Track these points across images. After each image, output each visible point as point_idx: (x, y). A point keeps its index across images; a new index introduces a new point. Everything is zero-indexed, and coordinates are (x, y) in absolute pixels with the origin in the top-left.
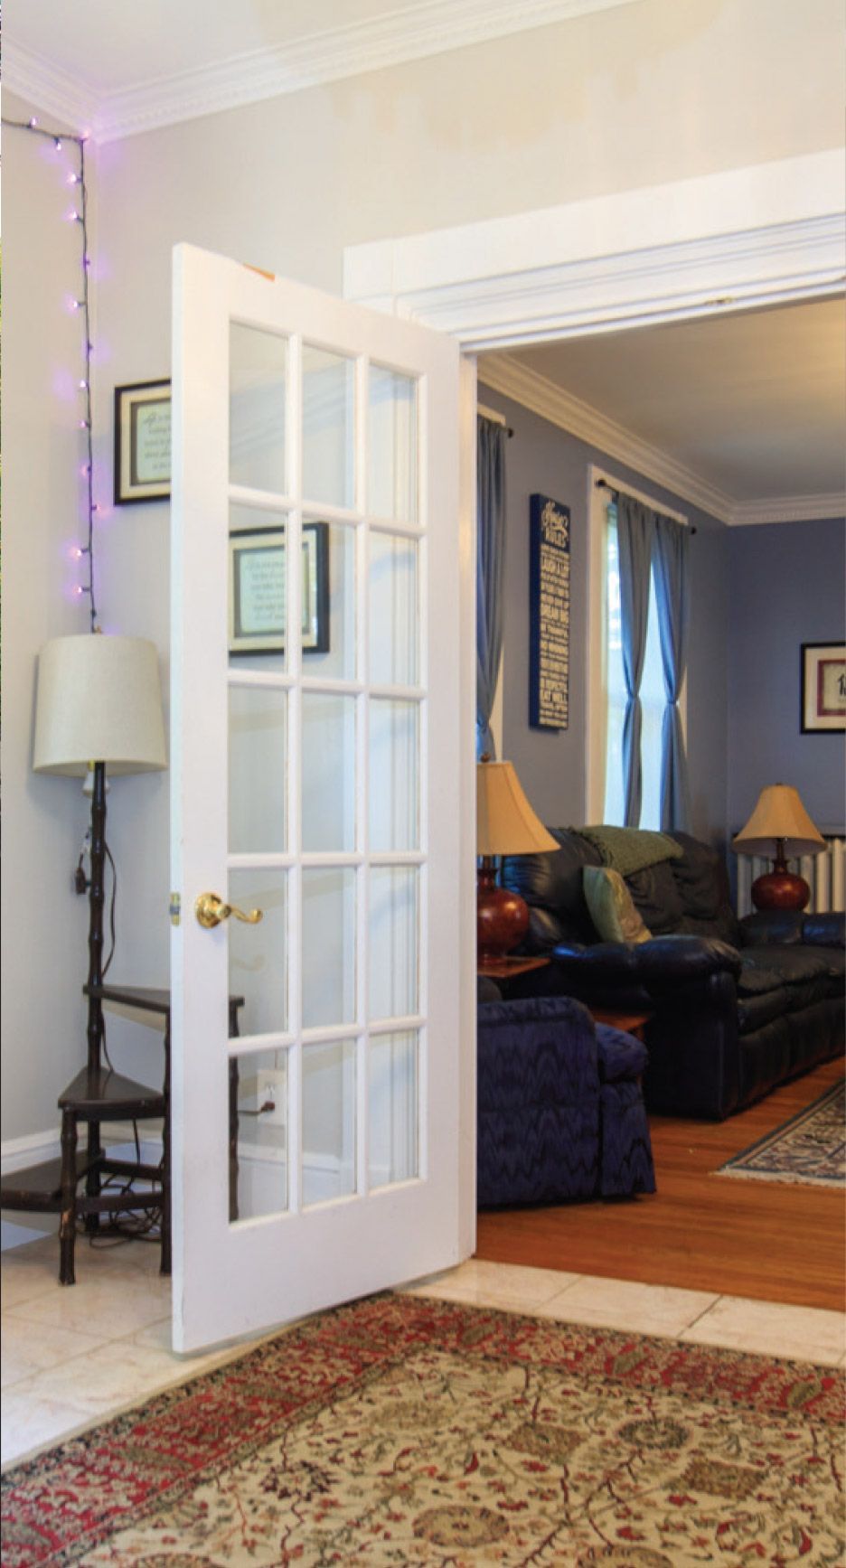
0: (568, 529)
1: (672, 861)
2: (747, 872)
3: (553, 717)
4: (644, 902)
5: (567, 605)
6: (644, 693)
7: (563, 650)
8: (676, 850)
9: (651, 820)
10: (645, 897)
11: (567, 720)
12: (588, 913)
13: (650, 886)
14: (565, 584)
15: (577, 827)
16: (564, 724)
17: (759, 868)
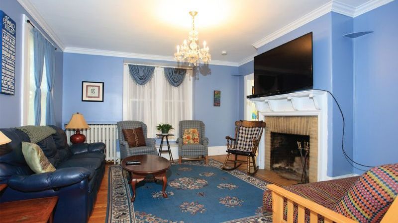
0: (15, 29)
1: (53, 135)
2: (69, 134)
3: (8, 90)
4: (45, 149)
5: (14, 54)
6: (42, 87)
7: (13, 69)
8: (54, 131)
9: (43, 123)
10: (46, 147)
11: (14, 92)
12: (26, 162)
13: (47, 144)
14: (14, 47)
15: (17, 127)
16: (12, 93)
17: (72, 133)
